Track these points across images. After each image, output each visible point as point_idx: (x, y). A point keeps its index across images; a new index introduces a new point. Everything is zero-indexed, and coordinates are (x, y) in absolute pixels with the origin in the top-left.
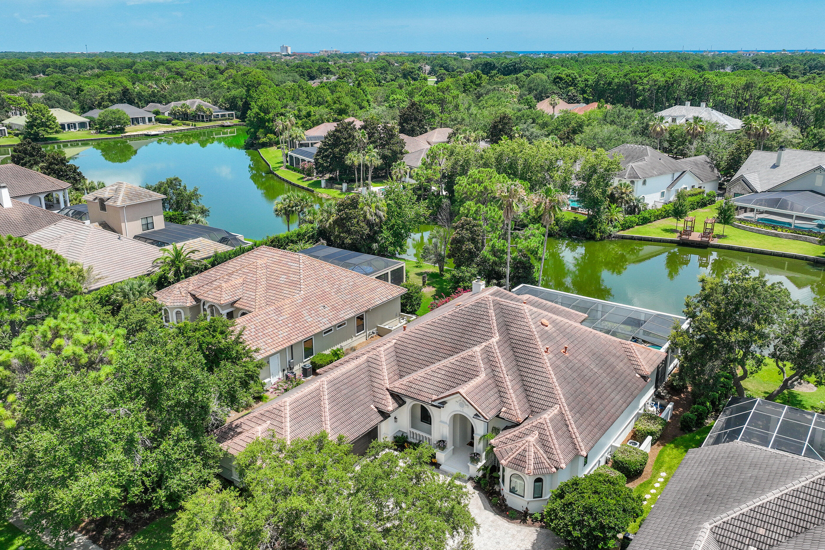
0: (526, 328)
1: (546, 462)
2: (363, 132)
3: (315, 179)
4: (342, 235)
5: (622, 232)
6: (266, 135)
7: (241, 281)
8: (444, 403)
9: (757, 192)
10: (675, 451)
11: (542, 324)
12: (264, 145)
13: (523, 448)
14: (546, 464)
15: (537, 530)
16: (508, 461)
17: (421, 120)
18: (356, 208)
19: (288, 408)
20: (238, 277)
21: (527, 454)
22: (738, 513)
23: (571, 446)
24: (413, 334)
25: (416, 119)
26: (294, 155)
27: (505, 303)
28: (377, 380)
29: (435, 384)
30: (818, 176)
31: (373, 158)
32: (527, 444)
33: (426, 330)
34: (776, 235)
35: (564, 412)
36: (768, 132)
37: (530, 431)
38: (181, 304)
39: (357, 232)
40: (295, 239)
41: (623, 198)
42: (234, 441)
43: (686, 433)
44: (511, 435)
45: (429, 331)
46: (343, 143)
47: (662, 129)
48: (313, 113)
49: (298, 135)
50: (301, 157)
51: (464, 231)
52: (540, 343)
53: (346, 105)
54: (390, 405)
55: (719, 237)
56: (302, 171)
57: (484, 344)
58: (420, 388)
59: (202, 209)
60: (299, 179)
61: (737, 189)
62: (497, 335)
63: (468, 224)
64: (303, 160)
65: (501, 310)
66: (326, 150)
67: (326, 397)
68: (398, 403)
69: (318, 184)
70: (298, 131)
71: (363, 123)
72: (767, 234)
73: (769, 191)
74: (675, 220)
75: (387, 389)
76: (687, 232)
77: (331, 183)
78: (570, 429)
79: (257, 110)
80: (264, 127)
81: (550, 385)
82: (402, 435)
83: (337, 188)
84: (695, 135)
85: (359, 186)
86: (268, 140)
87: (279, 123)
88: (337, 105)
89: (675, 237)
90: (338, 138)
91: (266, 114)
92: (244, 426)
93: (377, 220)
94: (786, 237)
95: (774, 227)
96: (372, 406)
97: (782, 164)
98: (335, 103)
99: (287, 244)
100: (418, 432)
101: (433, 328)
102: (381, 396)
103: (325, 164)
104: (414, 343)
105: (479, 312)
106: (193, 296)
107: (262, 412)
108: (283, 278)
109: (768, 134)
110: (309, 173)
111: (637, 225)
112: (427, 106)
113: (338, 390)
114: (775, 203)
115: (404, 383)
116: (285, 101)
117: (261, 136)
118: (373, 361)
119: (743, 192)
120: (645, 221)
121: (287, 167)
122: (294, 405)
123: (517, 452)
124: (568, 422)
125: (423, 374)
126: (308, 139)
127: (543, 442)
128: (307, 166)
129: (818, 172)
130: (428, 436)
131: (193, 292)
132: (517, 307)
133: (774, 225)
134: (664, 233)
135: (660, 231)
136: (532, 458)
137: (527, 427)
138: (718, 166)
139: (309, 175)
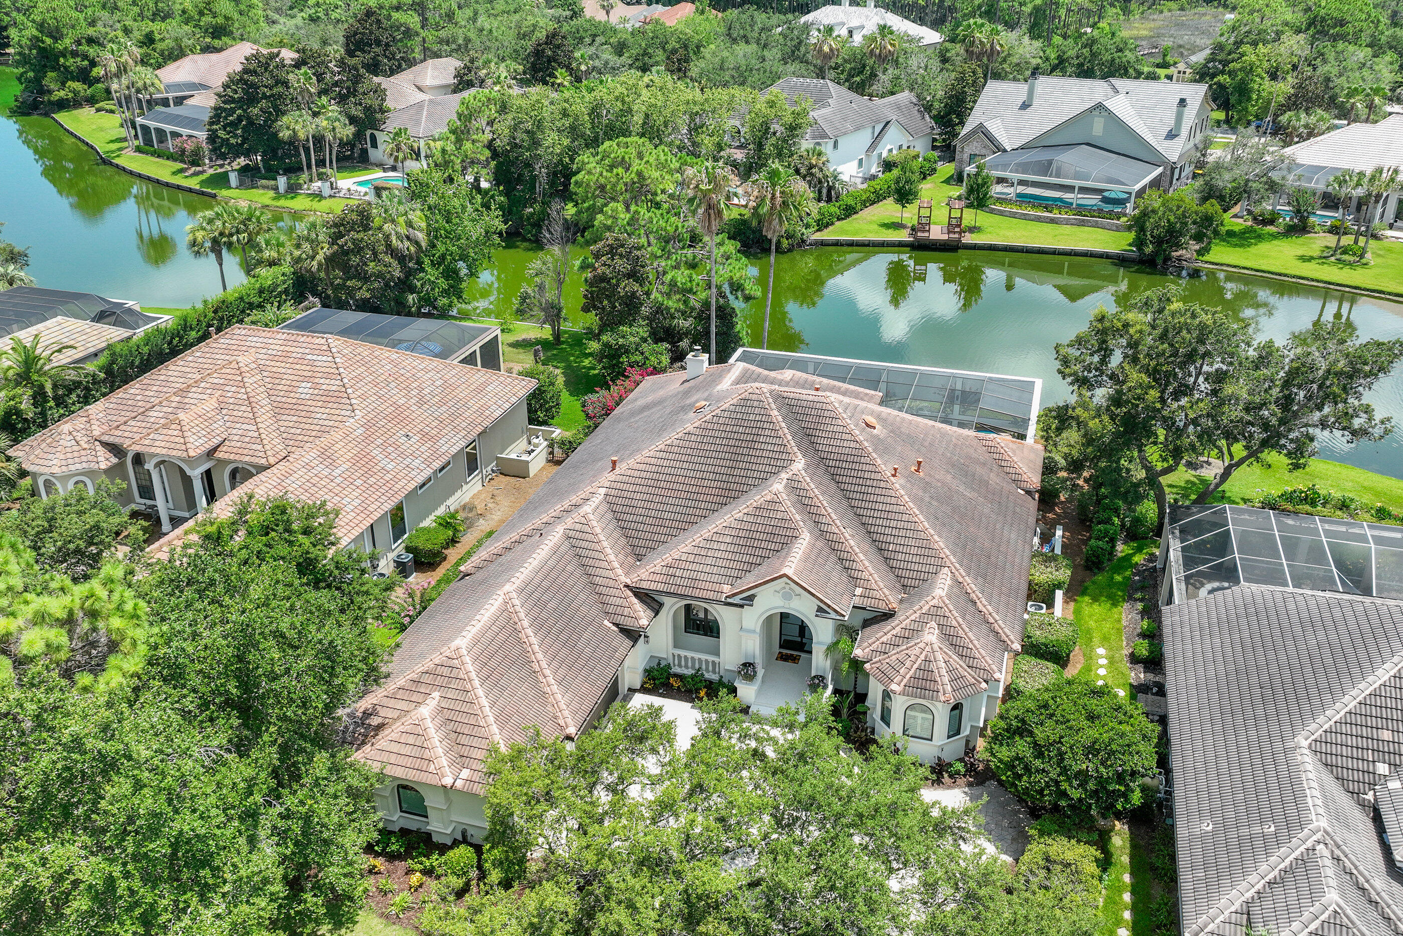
0: (844, 436)
1: (969, 676)
2: (306, 73)
3: (211, 171)
4: (349, 283)
5: (818, 234)
6: (63, 84)
7: (212, 403)
8: (751, 598)
9: (1005, 151)
10: (1096, 606)
11: (867, 425)
12: (63, 105)
13: (922, 657)
14: (969, 677)
15: (965, 793)
16: (903, 684)
17: (387, 45)
18: (366, 228)
19: (467, 659)
20: (205, 397)
21: (933, 667)
22: (1342, 713)
23: (992, 638)
24: (637, 474)
25: (378, 43)
26: (152, 124)
27: (792, 395)
28: (599, 572)
29: (720, 563)
30: (1096, 119)
31: (337, 124)
32: (928, 649)
33: (659, 462)
34: (1052, 221)
35: (961, 580)
36: (998, 48)
37: (922, 623)
38: (84, 465)
39: (380, 275)
40: (256, 300)
41: (812, 174)
42: (377, 746)
43: (1095, 574)
44: (889, 636)
45: (666, 463)
46: (265, 96)
47: (831, 49)
48: (157, 37)
49: (148, 82)
50: (168, 128)
51: (618, 260)
52: (879, 461)
53: (227, 18)
54: (642, 615)
55: (972, 230)
56: (179, 156)
57: (784, 476)
58: (694, 575)
59: (11, 252)
60: (174, 173)
61: (973, 148)
62: (800, 456)
63: (622, 246)
64: (175, 135)
65: (791, 408)
66: (232, 112)
67: (526, 623)
68: (652, 609)
69: (222, 180)
70: (144, 74)
71: (296, 56)
72: (1039, 219)
73: (1022, 148)
74: (899, 207)
75: (627, 586)
76: (923, 225)
77: (249, 176)
78: (981, 608)
79: (35, 32)
80: (56, 68)
81: (922, 536)
82: (659, 664)
83: (264, 187)
84: (885, 58)
85: (311, 181)
86: (71, 95)
87: (108, 60)
88: (207, 19)
89: (903, 236)
90: (253, 85)
91: (56, 39)
92: (383, 712)
93: (412, 249)
94: (1067, 222)
95: (1047, 208)
96: (606, 622)
97: (1036, 102)
98: (201, 14)
99: (243, 311)
100: (689, 654)
101: (671, 456)
102: (618, 601)
103: (233, 141)
104: (644, 489)
105: (752, 417)
106: (105, 444)
107: (414, 676)
108: (305, 388)
109: (998, 52)
110: (195, 160)
111: (839, 219)
112: (395, 15)
113: (540, 605)
114: (1046, 168)
115: (658, 569)
116: (89, 11)
117: (52, 86)
118: (578, 535)
119: (983, 152)
120: (849, 212)
121: (138, 150)
122: (475, 650)
123: (916, 666)
124: (973, 596)
125: (688, 549)
126: (169, 88)
127: (950, 639)
128: (189, 146)
129: (1096, 113)
130: (711, 658)
131: (105, 438)
132: (816, 399)
133: (1046, 204)
134: (883, 230)
135: (876, 227)
136: (944, 672)
137: (913, 618)
138: (928, 108)
139: (194, 163)
